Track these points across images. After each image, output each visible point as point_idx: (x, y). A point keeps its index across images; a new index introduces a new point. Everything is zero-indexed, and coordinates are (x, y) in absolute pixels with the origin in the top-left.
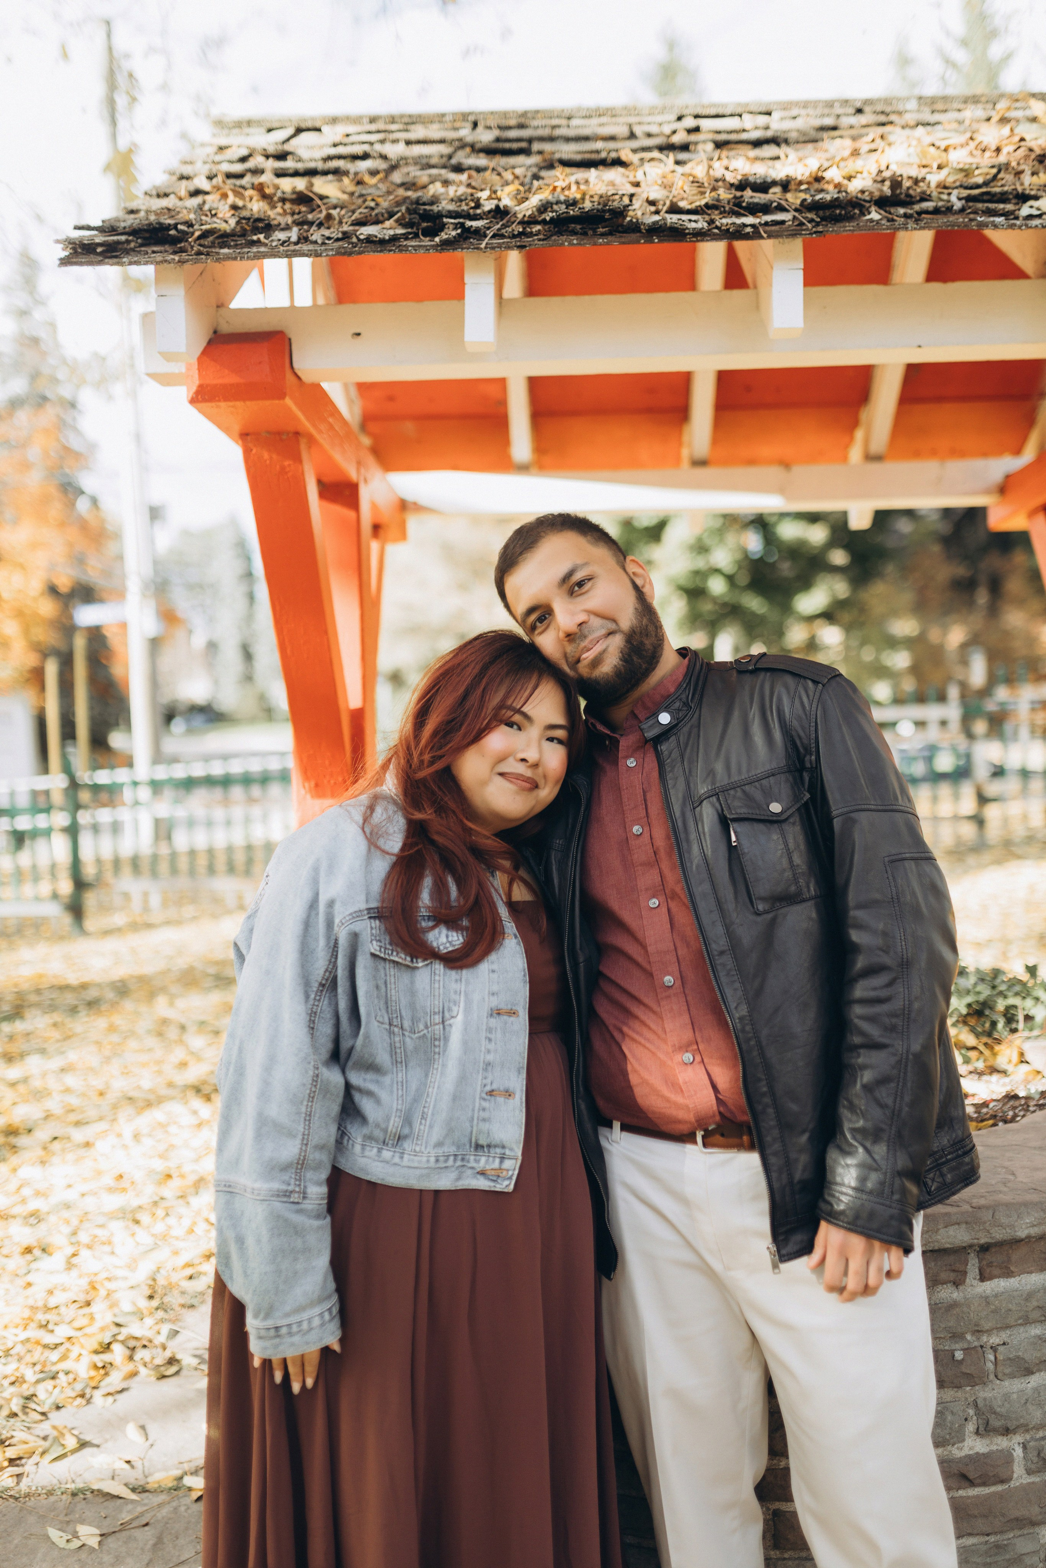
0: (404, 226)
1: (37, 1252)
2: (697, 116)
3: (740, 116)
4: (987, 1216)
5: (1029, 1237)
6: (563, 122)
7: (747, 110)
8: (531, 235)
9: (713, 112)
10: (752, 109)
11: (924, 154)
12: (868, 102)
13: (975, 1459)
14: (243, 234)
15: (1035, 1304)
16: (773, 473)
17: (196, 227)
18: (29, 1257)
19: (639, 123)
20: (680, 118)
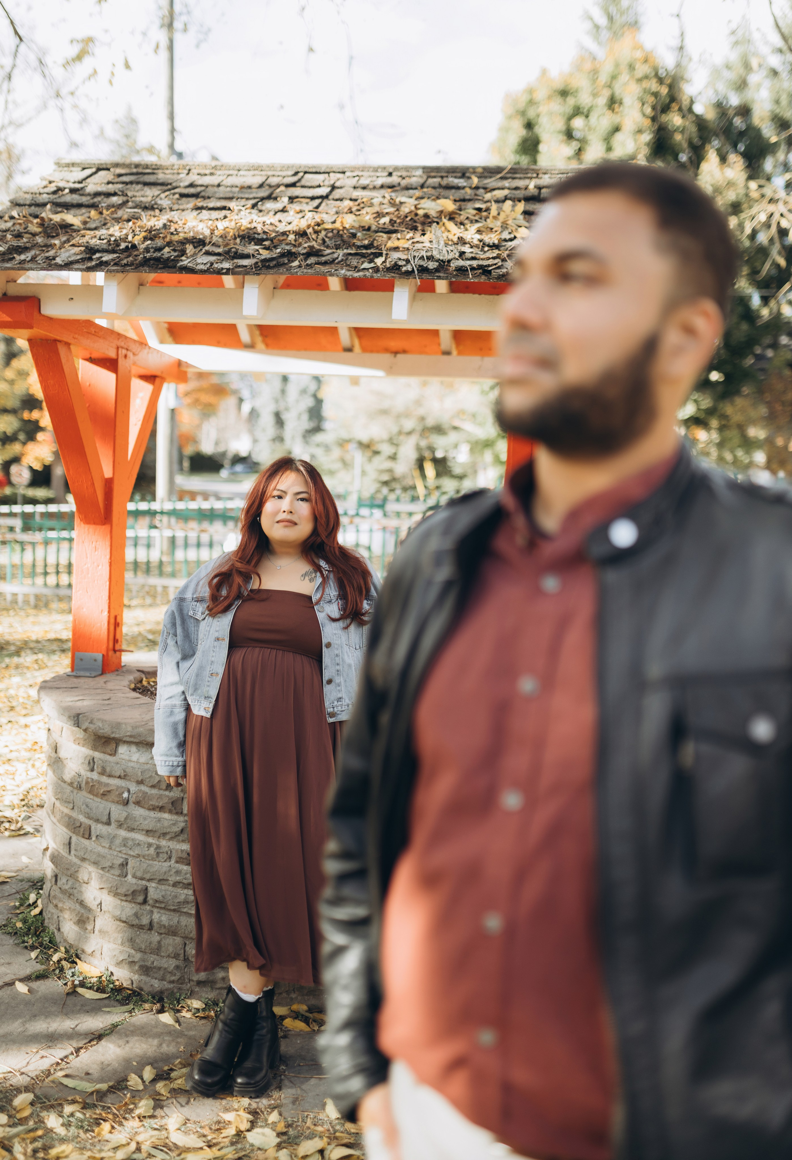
2: (305, 173)
6: (236, 172)
9: (314, 170)
10: (334, 170)
12: (396, 169)
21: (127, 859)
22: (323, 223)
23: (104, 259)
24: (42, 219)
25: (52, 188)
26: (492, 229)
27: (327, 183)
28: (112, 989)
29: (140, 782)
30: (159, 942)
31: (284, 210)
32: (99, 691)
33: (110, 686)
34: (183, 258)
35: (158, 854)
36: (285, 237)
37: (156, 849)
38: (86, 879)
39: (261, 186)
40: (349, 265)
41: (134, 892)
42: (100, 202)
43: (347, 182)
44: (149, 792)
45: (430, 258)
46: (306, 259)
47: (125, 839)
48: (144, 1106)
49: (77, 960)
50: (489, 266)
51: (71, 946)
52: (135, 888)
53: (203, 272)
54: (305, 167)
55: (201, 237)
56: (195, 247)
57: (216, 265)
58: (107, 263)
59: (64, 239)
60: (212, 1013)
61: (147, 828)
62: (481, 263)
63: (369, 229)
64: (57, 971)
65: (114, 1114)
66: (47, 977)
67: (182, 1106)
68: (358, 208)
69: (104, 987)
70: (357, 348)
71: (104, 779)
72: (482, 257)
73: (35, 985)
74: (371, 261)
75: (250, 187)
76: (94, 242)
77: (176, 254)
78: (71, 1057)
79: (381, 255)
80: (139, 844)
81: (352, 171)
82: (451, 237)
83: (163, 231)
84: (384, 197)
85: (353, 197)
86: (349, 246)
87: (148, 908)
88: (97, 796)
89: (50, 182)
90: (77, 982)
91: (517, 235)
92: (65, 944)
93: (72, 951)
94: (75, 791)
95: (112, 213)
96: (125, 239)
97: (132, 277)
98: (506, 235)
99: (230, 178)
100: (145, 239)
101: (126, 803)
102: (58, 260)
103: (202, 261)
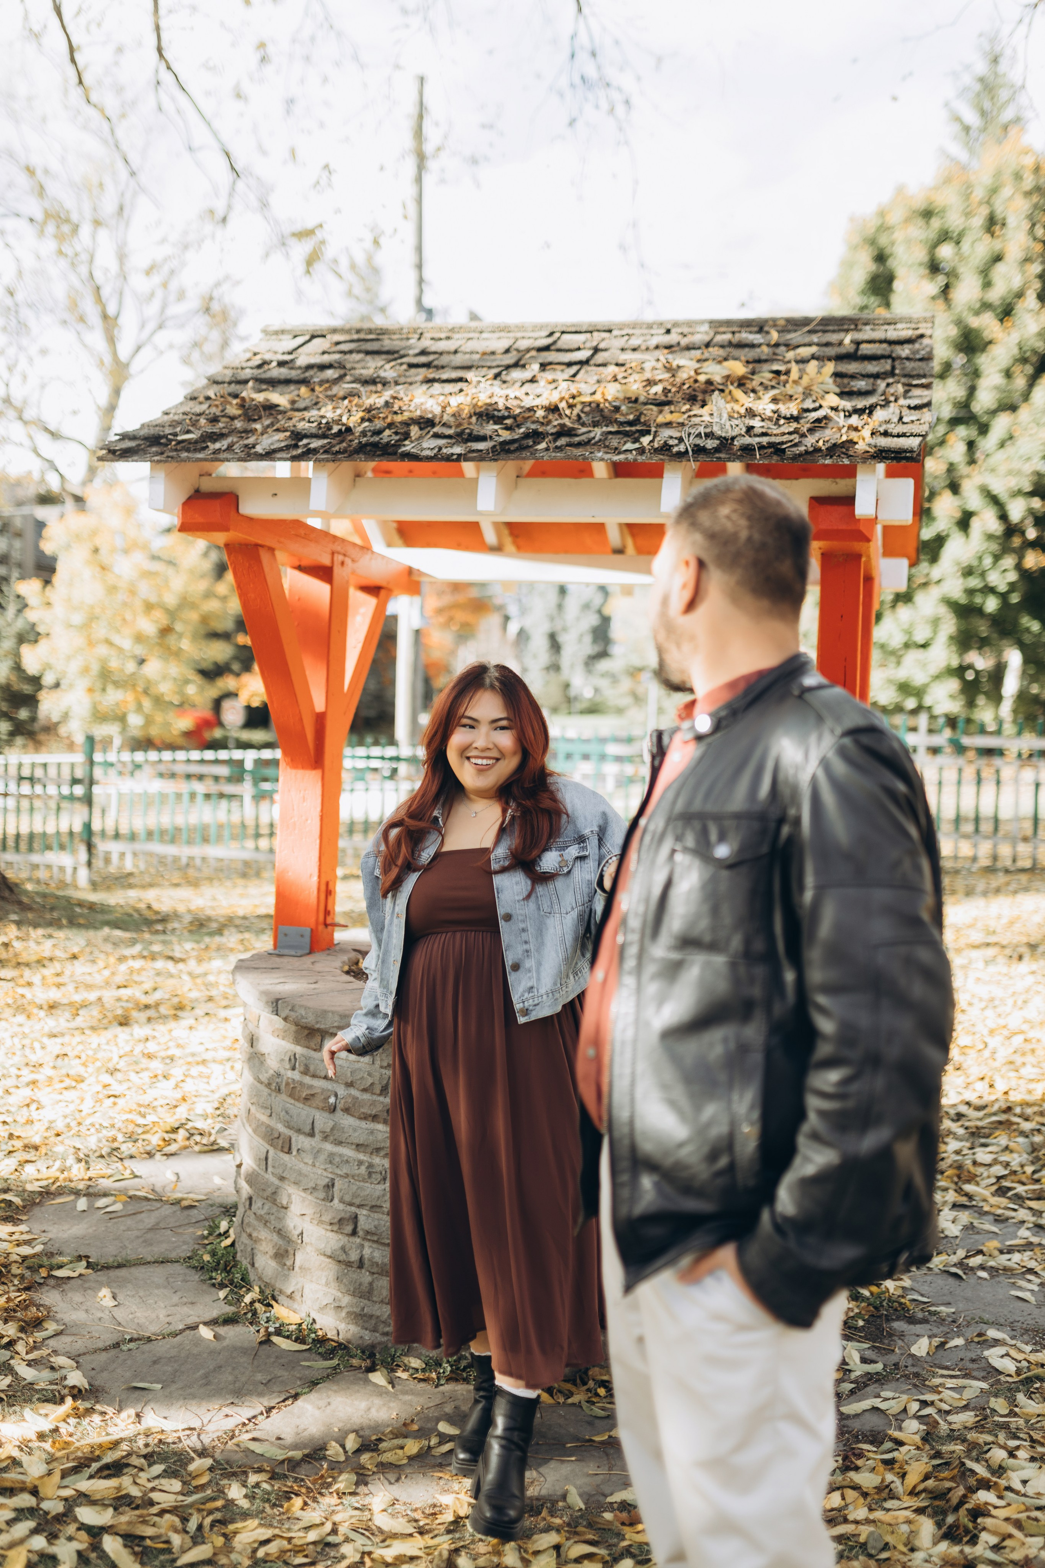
2: (563, 332)
9: (573, 329)
10: (599, 328)
12: (676, 324)
14: (202, 442)
19: (526, 338)
21: (333, 1179)
22: (580, 394)
23: (312, 446)
24: (243, 399)
25: (257, 361)
26: (791, 396)
27: (588, 345)
28: (314, 1340)
29: (350, 1085)
30: (371, 1284)
31: (533, 380)
32: (304, 973)
33: (318, 967)
34: (407, 442)
35: (370, 1174)
36: (532, 413)
37: (368, 1168)
38: (284, 1203)
39: (507, 351)
40: (607, 447)
41: (340, 1220)
42: (312, 377)
43: (613, 343)
44: (360, 1097)
45: (709, 435)
46: (555, 440)
47: (332, 1155)
48: (344, 1481)
49: (273, 1303)
50: (783, 443)
51: (267, 1285)
52: (343, 1215)
53: (429, 459)
54: (562, 325)
55: (430, 416)
56: (421, 429)
57: (444, 451)
58: (315, 451)
59: (267, 422)
60: (434, 1375)
61: (356, 1141)
62: (773, 439)
63: (636, 400)
64: (249, 1315)
65: (308, 1488)
66: (237, 1322)
67: (391, 1483)
68: (625, 374)
69: (304, 1337)
70: (630, 549)
71: (307, 1080)
72: (775, 432)
73: (222, 1330)
74: (636, 441)
75: (493, 353)
76: (302, 426)
77: (397, 438)
78: (260, 1418)
79: (648, 432)
80: (347, 1162)
81: (621, 329)
82: (737, 407)
83: (384, 410)
84: (658, 360)
85: (620, 362)
86: (609, 421)
87: (358, 1240)
88: (298, 1100)
89: (255, 354)
90: (271, 1330)
91: (824, 404)
92: (259, 1283)
93: (268, 1292)
94: (274, 1094)
95: (326, 389)
96: (338, 422)
97: (346, 467)
98: (809, 404)
99: (470, 343)
100: (363, 420)
101: (333, 1110)
102: (259, 449)
103: (429, 445)
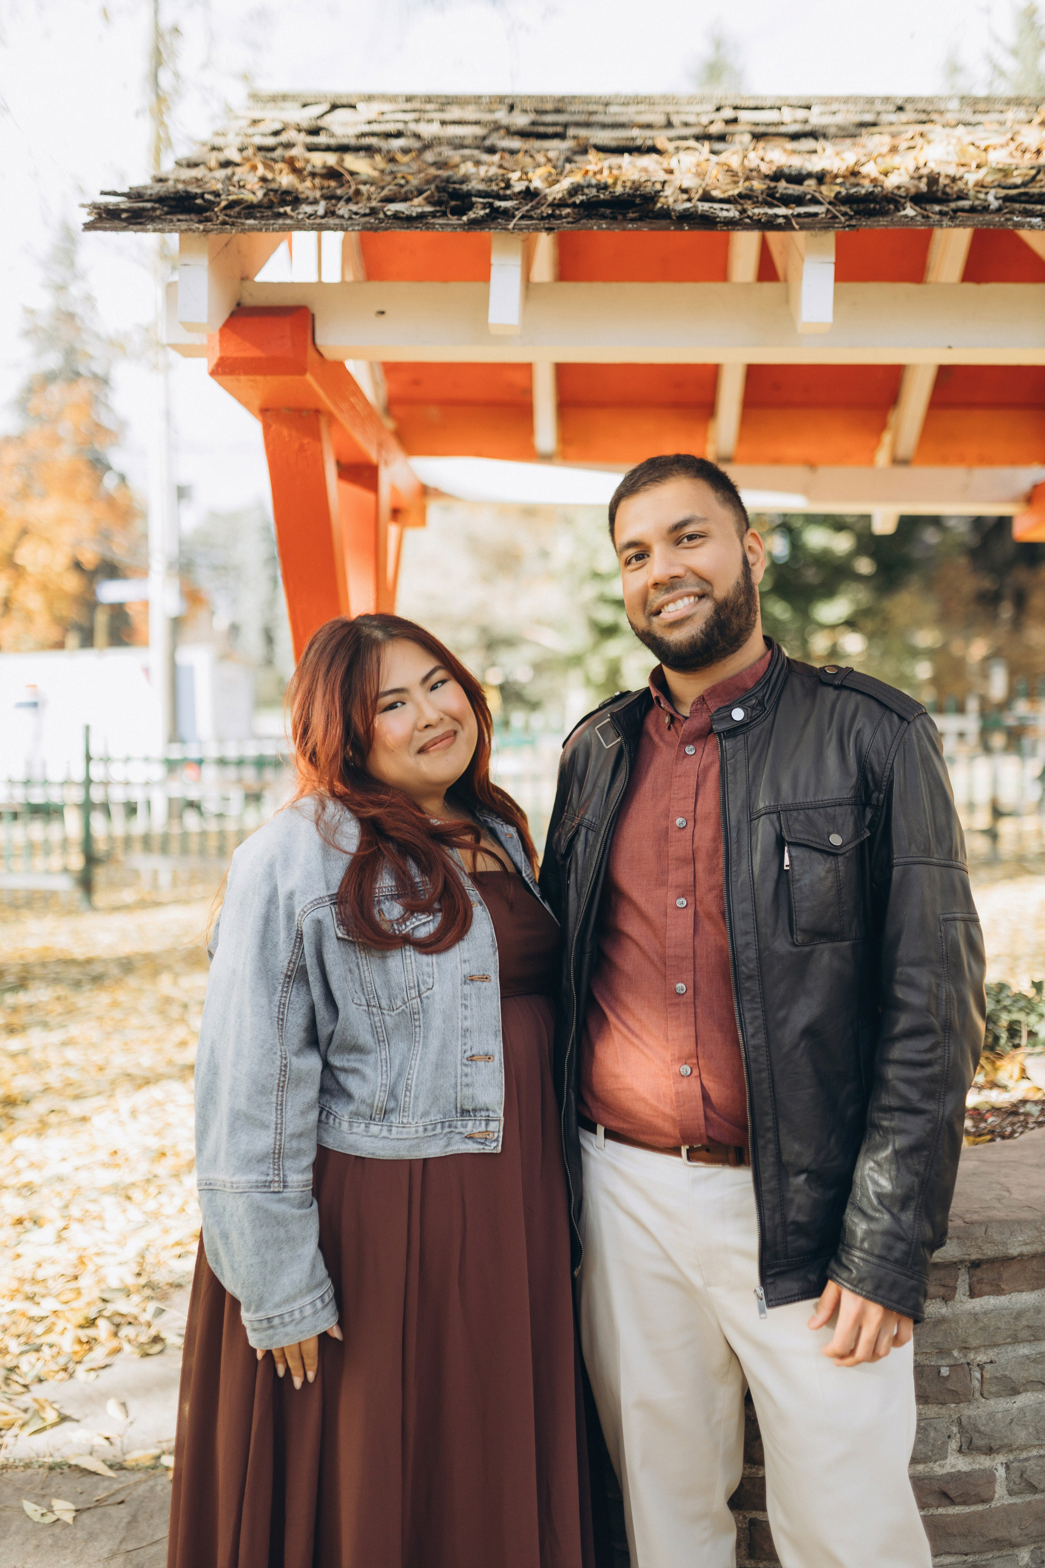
0: (433, 204)
1: (28, 1224)
3: (780, 109)
4: (979, 1232)
5: (1021, 1255)
6: (600, 108)
7: (787, 103)
8: (560, 217)
10: (792, 102)
11: (963, 152)
13: (957, 1477)
14: (270, 206)
15: (1025, 1323)
16: (799, 473)
17: (223, 197)
18: (19, 1228)
19: (678, 113)
20: (718, 109)
23: (498, 206)
24: (292, 162)
58: (506, 214)
95: (415, 159)
